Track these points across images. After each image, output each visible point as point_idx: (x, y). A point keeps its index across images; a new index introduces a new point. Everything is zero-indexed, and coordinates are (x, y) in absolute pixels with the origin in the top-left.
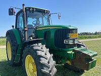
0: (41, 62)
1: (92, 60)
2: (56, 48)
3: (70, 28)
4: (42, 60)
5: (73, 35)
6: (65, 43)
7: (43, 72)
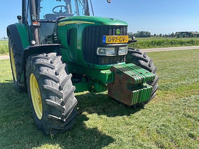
0: (46, 86)
4: (47, 83)
5: (116, 39)
6: (98, 54)
7: (48, 103)
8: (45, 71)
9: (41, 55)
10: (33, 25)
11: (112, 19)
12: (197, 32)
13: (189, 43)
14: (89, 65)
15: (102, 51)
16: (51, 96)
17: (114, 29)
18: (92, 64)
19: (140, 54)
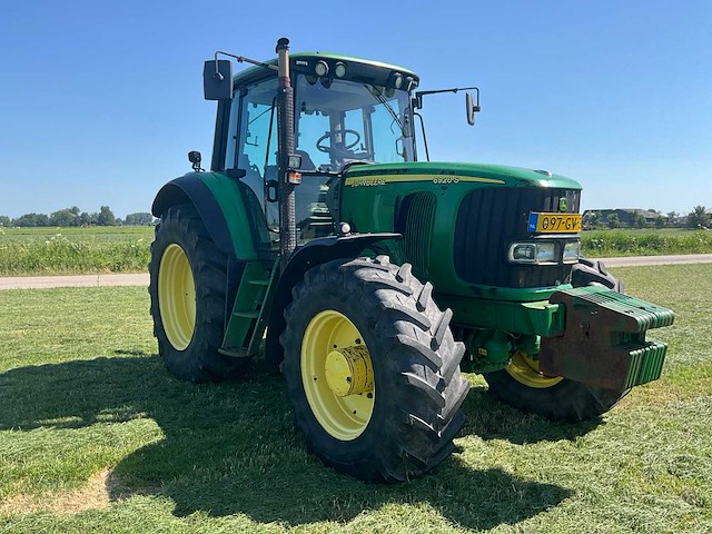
0: (404, 339)
1: (645, 345)
2: (464, 286)
3: (544, 183)
4: (404, 330)
5: (558, 222)
6: (512, 258)
7: (412, 382)
8: (391, 299)
9: (358, 261)
10: (291, 181)
11: (545, 173)
12: (654, 211)
13: (643, 244)
14: (478, 291)
15: (521, 252)
16: (416, 365)
17: (556, 199)
18: (488, 288)
19: (591, 265)
